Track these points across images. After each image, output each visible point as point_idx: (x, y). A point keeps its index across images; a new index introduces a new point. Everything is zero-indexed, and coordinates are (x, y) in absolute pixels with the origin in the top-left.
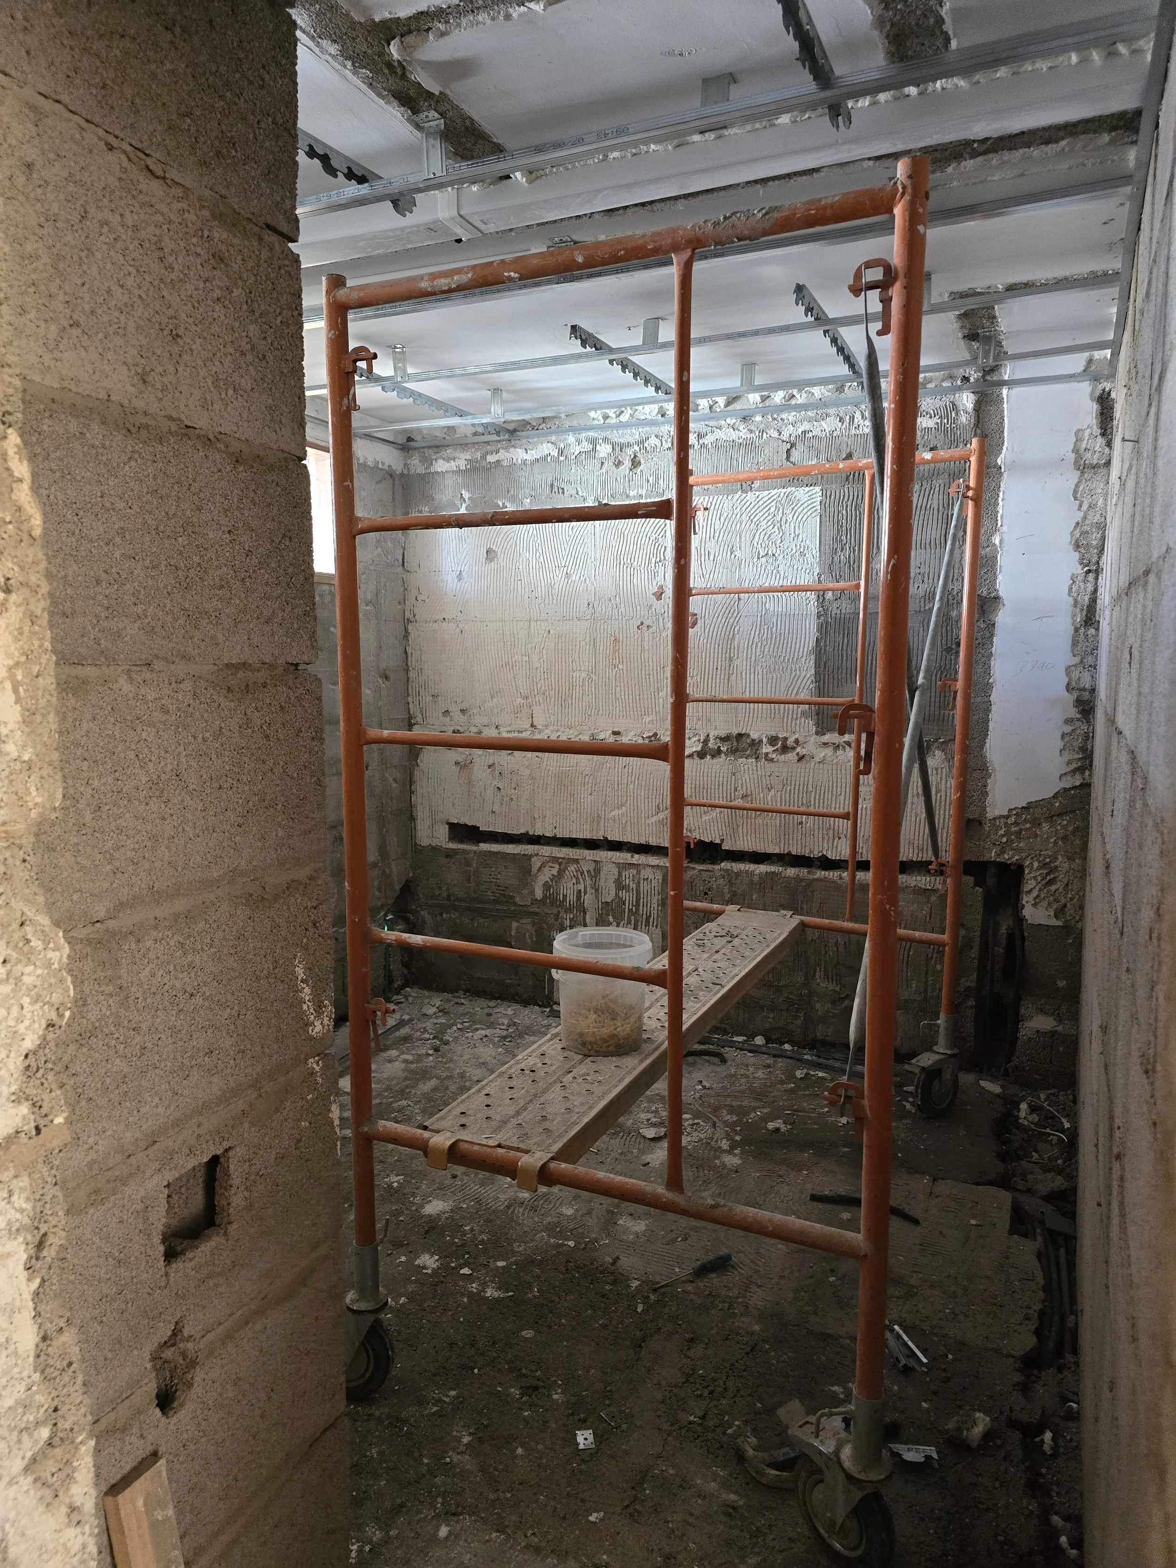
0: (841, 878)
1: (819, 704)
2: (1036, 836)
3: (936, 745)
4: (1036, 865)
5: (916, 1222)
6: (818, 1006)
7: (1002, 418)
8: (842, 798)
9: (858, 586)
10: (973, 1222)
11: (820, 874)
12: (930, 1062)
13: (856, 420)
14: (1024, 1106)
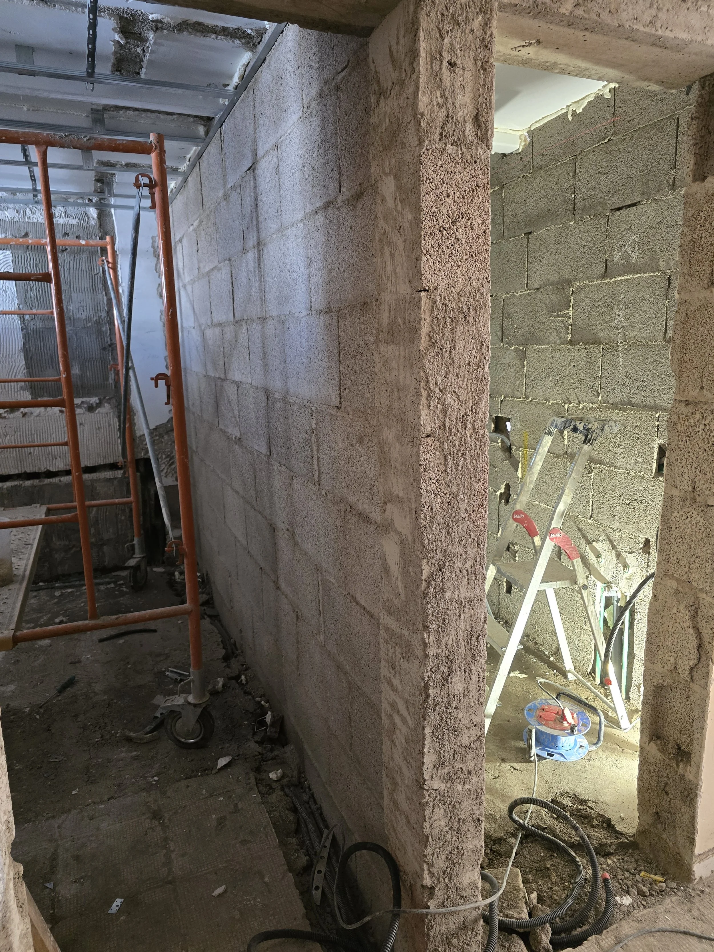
0: (60, 481)
1: (31, 381)
2: (162, 442)
3: (105, 401)
4: (164, 456)
5: (155, 631)
6: (56, 556)
7: (113, 224)
8: (54, 435)
9: (52, 313)
10: (179, 622)
11: (47, 481)
12: (135, 563)
13: (27, 214)
14: (177, 573)
